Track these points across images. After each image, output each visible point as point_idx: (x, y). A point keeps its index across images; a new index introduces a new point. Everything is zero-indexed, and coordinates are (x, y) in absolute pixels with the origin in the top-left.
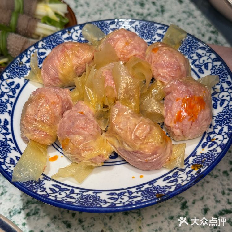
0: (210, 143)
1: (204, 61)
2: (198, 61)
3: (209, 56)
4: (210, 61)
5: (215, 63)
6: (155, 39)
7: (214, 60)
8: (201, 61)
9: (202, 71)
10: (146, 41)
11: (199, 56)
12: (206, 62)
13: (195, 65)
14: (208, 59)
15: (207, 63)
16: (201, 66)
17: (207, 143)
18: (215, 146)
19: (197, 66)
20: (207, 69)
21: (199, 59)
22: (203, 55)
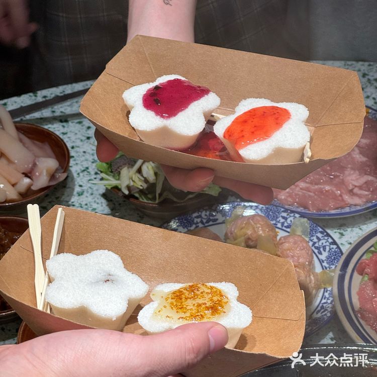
0: (323, 310)
1: (322, 244)
2: (317, 243)
3: (327, 240)
4: (328, 244)
5: (332, 246)
6: (280, 220)
7: (331, 243)
8: (320, 244)
9: (321, 252)
10: (272, 222)
11: (319, 239)
12: (324, 244)
13: (315, 247)
14: (326, 242)
15: (325, 246)
16: (320, 248)
17: (321, 310)
18: (326, 312)
19: (317, 248)
20: (325, 251)
21: (319, 242)
22: (322, 238)
